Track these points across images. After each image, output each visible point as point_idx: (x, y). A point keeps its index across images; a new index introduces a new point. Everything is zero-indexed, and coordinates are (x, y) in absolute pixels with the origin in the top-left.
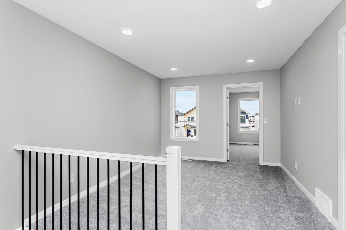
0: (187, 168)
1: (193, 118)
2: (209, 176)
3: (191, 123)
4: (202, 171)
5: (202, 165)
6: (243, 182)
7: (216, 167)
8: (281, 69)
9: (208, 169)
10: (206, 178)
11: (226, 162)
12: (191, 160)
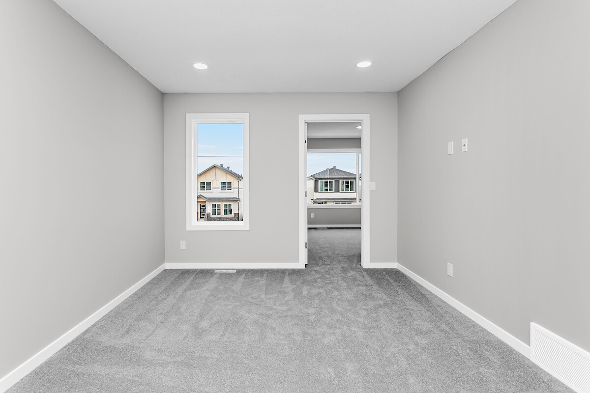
0: (233, 295)
1: (209, 184)
2: (289, 310)
3: (206, 194)
4: (269, 296)
5: (263, 281)
6: (364, 317)
7: (292, 282)
8: (399, 92)
9: (279, 292)
10: (286, 316)
11: (304, 268)
12: (235, 271)
